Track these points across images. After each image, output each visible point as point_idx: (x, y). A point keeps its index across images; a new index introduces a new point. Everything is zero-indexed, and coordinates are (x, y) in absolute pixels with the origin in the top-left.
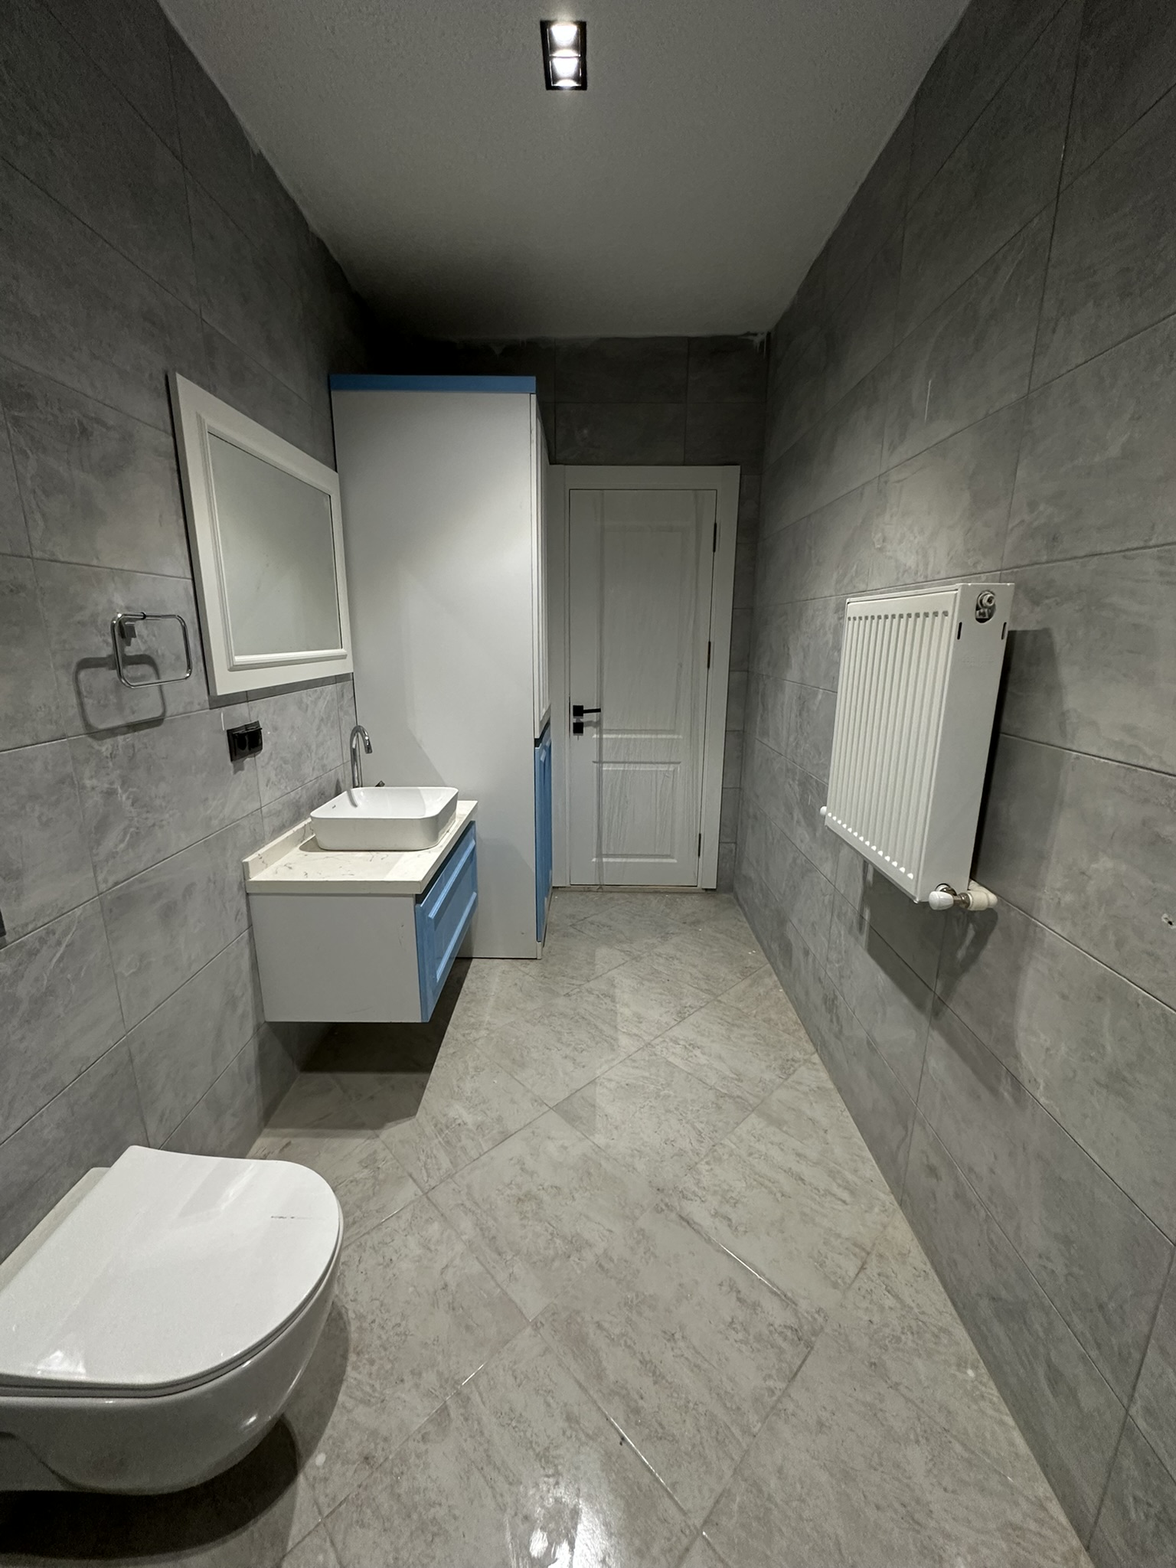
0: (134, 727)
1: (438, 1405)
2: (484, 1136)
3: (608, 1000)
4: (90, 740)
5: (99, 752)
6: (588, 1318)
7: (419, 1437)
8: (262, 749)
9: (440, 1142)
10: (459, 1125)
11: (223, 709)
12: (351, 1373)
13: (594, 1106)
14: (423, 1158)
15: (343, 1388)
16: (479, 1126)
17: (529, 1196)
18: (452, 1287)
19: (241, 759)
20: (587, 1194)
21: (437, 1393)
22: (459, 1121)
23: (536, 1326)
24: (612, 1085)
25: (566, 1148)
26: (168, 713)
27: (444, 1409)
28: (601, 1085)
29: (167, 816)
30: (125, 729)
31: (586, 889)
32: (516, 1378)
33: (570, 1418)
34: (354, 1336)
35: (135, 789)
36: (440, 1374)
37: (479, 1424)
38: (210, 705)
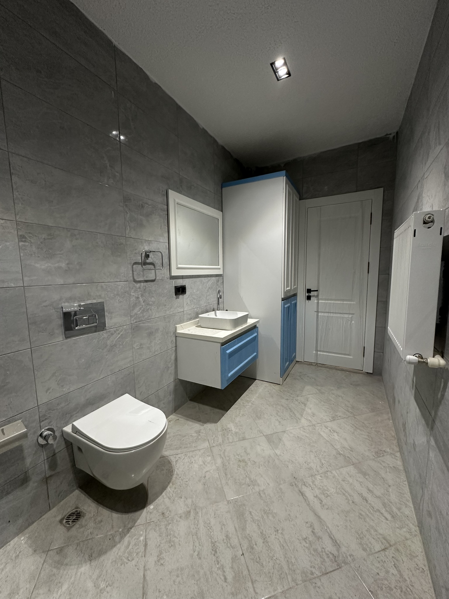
0: (146, 281)
1: (188, 509)
2: (236, 436)
3: (303, 405)
4: (134, 283)
5: (136, 287)
6: (247, 509)
7: (179, 516)
8: (186, 293)
9: (221, 434)
10: (230, 430)
11: (174, 280)
12: (168, 489)
13: (281, 440)
14: (214, 436)
15: (165, 491)
16: (236, 433)
17: (244, 461)
18: (207, 478)
19: (178, 295)
20: (265, 468)
21: (189, 507)
22: (230, 429)
23: (229, 502)
24: (291, 435)
25: (264, 450)
26: (157, 279)
27: (190, 512)
28: (287, 433)
29: (153, 307)
30: (144, 282)
31: (310, 364)
32: (215, 515)
33: (227, 536)
34: (174, 478)
35: (144, 298)
36: (192, 502)
37: (198, 522)
38: (170, 278)
